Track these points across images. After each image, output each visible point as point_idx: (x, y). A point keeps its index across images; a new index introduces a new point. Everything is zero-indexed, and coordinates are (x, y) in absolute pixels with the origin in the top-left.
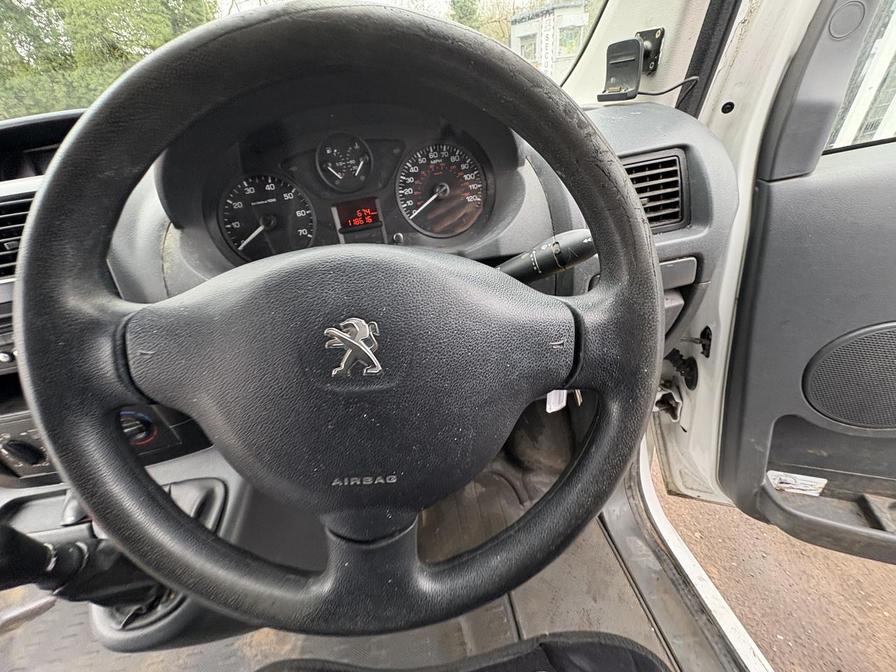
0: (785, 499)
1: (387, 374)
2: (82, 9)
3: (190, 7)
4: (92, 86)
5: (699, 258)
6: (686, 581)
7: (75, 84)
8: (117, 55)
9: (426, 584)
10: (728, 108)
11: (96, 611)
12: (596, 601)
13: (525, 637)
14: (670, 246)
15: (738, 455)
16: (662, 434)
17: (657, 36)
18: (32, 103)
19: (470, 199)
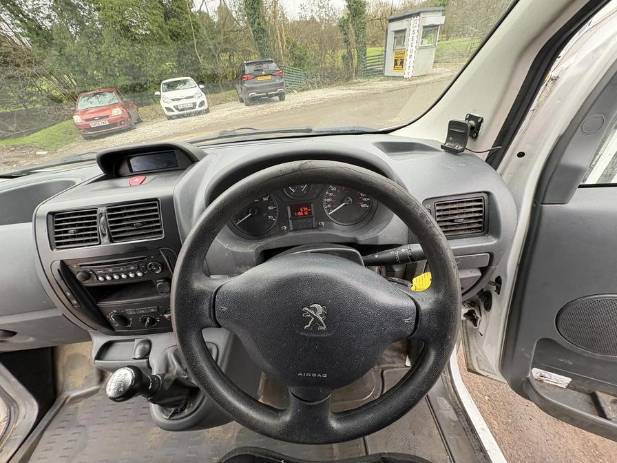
0: (542, 387)
1: (328, 331)
2: (111, 5)
3: (177, 5)
4: (112, 55)
5: (492, 255)
6: (473, 430)
7: (102, 53)
8: (129, 35)
9: (334, 424)
10: (521, 155)
11: (154, 408)
12: (414, 434)
13: (370, 453)
14: (476, 247)
15: (513, 356)
16: (467, 333)
17: (479, 121)
18: (76, 64)
19: (363, 206)
